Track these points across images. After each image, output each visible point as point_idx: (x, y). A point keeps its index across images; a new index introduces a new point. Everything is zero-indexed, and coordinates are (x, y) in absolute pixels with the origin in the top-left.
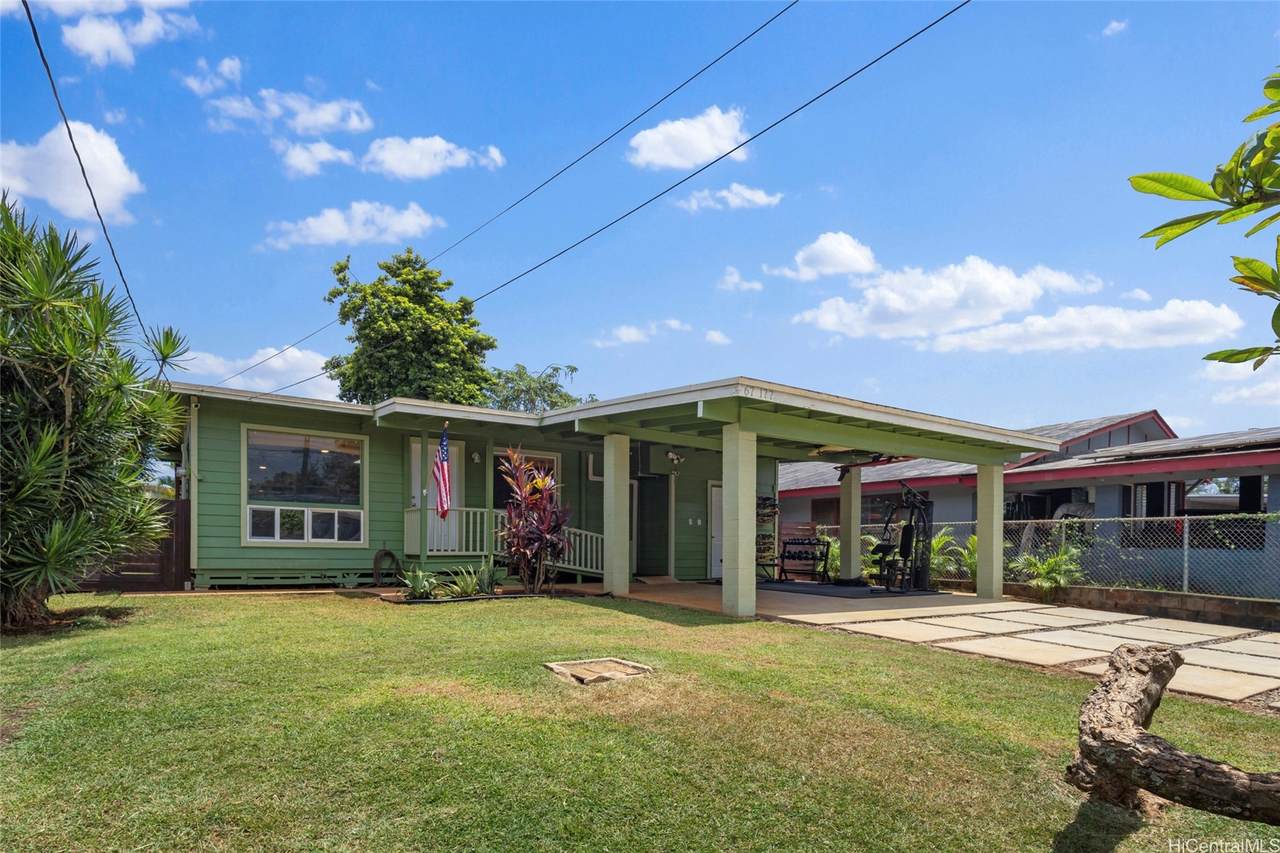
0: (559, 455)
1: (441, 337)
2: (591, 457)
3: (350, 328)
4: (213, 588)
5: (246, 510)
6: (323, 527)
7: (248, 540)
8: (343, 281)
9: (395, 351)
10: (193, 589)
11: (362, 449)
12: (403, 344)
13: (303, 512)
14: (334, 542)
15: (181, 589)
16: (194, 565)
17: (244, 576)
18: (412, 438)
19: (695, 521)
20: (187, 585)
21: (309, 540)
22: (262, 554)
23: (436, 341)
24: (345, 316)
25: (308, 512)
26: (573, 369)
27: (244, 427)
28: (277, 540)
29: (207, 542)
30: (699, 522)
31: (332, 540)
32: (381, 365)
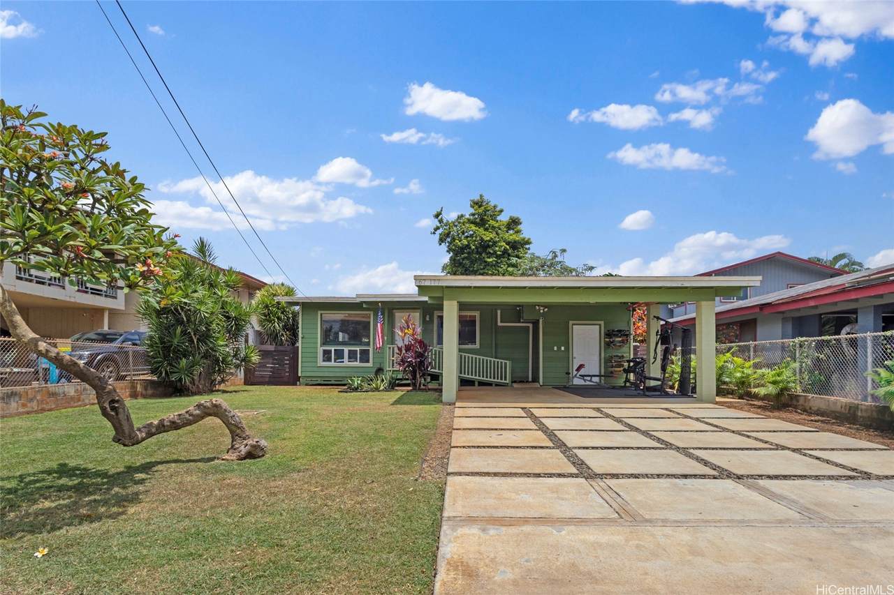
0: (479, 312)
1: (491, 243)
2: (499, 312)
3: (444, 247)
4: (307, 385)
5: (320, 350)
6: (352, 355)
7: (321, 363)
8: (441, 221)
9: (466, 255)
10: (300, 385)
11: (370, 318)
12: (471, 251)
13: (343, 350)
14: (357, 364)
15: (296, 385)
16: (300, 375)
17: (319, 379)
18: (394, 311)
19: (559, 348)
20: (298, 383)
21: (346, 362)
22: (326, 369)
23: (489, 246)
24: (441, 241)
25: (346, 350)
26: (564, 251)
27: (319, 312)
28: (332, 363)
29: (305, 364)
30: (563, 348)
31: (355, 363)
32: (461, 264)
